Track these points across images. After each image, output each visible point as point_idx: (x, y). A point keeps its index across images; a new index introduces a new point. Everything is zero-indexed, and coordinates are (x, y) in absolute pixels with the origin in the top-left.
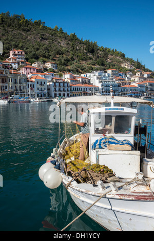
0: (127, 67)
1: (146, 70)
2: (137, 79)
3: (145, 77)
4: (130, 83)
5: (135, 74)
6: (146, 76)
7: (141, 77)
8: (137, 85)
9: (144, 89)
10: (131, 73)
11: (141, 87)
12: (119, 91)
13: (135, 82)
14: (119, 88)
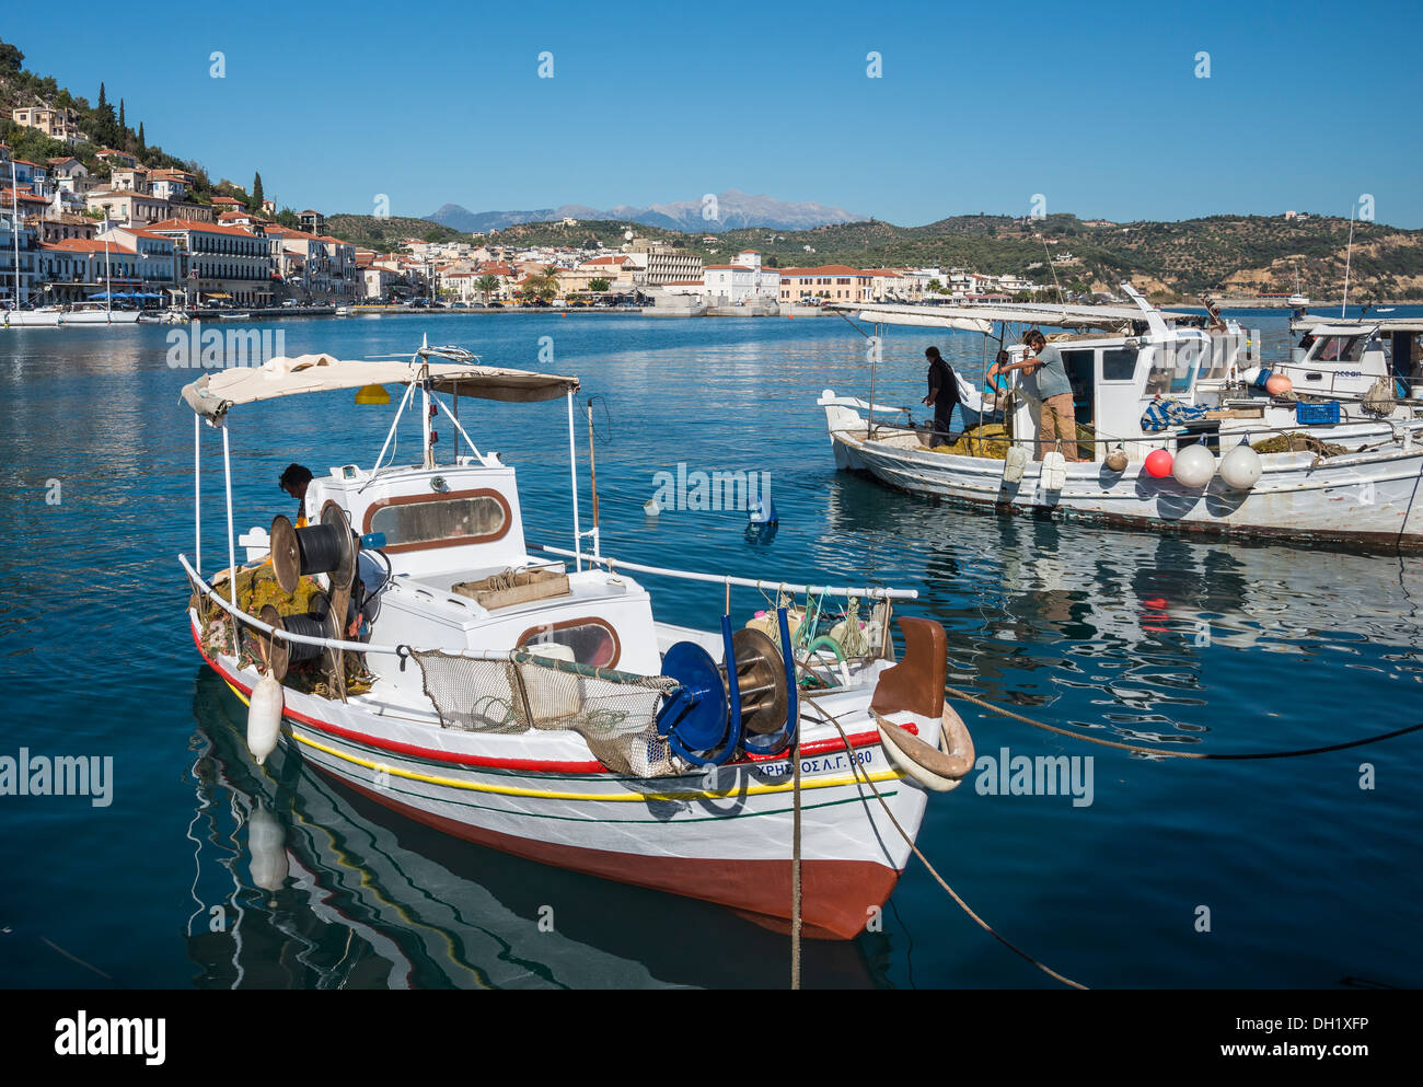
0: (45, 127)
1: (156, 159)
2: (122, 207)
3: (157, 194)
4: (90, 231)
5: (106, 178)
6: (162, 191)
7: (143, 199)
8: (130, 243)
9: (169, 266)
10: (79, 168)
11: (152, 252)
12: (37, 275)
13: (114, 224)
14: (37, 255)
